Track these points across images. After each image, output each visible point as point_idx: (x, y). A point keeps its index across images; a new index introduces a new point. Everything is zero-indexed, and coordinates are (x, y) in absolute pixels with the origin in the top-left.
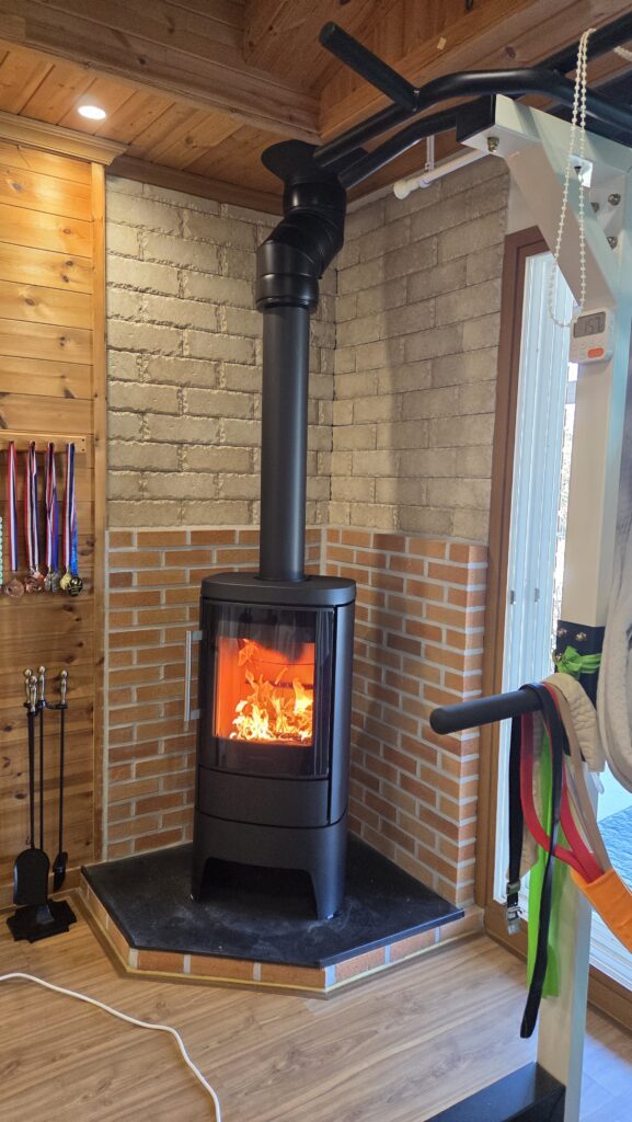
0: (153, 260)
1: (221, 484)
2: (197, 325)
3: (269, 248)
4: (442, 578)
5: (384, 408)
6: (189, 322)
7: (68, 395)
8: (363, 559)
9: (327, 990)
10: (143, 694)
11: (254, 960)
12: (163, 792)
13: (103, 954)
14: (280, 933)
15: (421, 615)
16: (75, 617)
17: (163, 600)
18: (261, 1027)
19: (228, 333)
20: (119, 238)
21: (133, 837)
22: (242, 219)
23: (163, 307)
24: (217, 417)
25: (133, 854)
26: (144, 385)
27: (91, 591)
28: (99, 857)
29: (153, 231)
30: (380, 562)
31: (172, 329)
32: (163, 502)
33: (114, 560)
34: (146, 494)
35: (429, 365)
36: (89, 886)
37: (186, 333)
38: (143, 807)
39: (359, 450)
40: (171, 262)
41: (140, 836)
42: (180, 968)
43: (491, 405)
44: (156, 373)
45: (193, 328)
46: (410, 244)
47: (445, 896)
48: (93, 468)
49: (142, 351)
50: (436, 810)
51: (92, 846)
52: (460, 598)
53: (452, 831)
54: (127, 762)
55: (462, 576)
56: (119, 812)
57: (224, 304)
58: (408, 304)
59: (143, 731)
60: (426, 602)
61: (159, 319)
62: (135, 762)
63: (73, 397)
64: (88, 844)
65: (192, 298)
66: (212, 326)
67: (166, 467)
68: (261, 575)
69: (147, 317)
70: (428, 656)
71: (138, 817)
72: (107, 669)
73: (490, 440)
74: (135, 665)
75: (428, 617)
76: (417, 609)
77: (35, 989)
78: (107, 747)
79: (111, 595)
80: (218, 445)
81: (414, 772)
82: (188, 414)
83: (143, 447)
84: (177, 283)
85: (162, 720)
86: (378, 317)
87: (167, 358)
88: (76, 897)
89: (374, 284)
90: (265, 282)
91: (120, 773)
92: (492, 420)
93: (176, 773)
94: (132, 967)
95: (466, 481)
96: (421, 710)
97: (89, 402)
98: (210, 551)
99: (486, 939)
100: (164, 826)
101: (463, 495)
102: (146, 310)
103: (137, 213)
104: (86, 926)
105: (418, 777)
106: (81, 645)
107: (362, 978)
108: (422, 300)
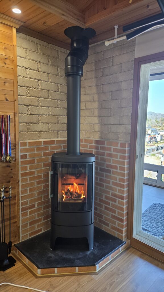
0: (30, 59)
1: (50, 127)
2: (43, 80)
3: (69, 58)
4: (117, 152)
5: (96, 105)
6: (40, 79)
7: (7, 100)
8: (91, 147)
9: (97, 271)
10: (31, 190)
11: (76, 266)
12: (37, 218)
13: (28, 271)
14: (80, 256)
16: (11, 169)
17: (36, 162)
18: (83, 287)
19: (51, 82)
20: (20, 52)
21: (29, 233)
22: (54, 49)
23: (33, 74)
24: (48, 107)
25: (29, 238)
26: (28, 97)
27: (15, 161)
28: (19, 240)
29: (30, 50)
30: (97, 148)
31: (36, 80)
32: (34, 132)
33: (22, 151)
34: (29, 130)
35: (110, 94)
36: (18, 250)
37: (40, 82)
38: (31, 224)
39: (88, 116)
40: (35, 60)
41: (31, 232)
42: (54, 272)
43: (131, 105)
44: (32, 94)
45: (42, 80)
46: (103, 59)
47: (120, 238)
48: (15, 123)
49: (27, 87)
50: (116, 215)
51: (17, 237)
52: (124, 158)
53: (122, 221)
54: (27, 211)
55: (124, 151)
56: (24, 226)
57: (50, 73)
58: (103, 76)
59: (31, 201)
60: (112, 159)
61: (32, 77)
62: (29, 211)
63: (8, 101)
64: (15, 237)
65: (41, 71)
66: (47, 80)
67: (35, 122)
68: (68, 153)
69: (29, 76)
70: (113, 173)
71: (30, 227)
72: (20, 184)
73: (130, 114)
74: (28, 182)
75: (113, 163)
76: (110, 161)
77: (11, 287)
78: (21, 207)
79: (21, 162)
80: (49, 115)
81: (109, 205)
82: (41, 106)
83: (28, 116)
84: (37, 67)
85: (36, 197)
86: (93, 79)
87: (35, 89)
88: (14, 254)
89: (92, 70)
90: (68, 68)
91: (24, 215)
92: (131, 109)
93: (40, 212)
94: (39, 274)
95: (123, 125)
96: (111, 188)
97: (13, 102)
98: (49, 147)
99: (131, 248)
100: (37, 228)
101: (122, 129)
102: (28, 74)
103: (25, 44)
104: (20, 263)
105: (110, 207)
106: (12, 177)
107: (105, 266)
108: (108, 75)
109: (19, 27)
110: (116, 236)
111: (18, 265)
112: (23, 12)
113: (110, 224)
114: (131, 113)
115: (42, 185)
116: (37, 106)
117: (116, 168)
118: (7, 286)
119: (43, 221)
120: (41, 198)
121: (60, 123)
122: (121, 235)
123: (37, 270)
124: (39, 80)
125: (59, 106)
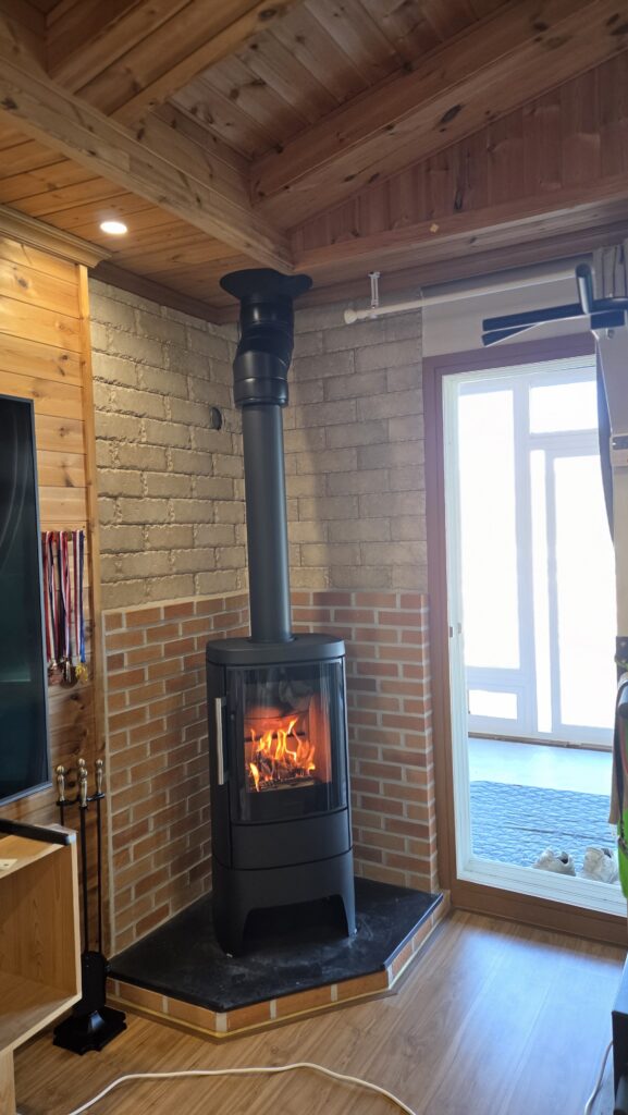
0: (116, 355)
1: (173, 560)
2: (150, 414)
4: (394, 623)
5: (307, 485)
6: (145, 411)
7: (67, 483)
9: (390, 986)
10: (136, 774)
11: (330, 983)
12: (154, 870)
13: (182, 1034)
14: (331, 956)
15: (374, 657)
16: (80, 706)
17: (147, 677)
19: (171, 421)
20: (93, 333)
21: (133, 924)
22: (176, 320)
23: (126, 398)
24: (168, 498)
25: (136, 940)
26: (115, 471)
27: (92, 677)
28: (110, 950)
29: (116, 328)
30: (323, 616)
31: (134, 418)
32: (134, 581)
33: (110, 643)
34: (121, 575)
35: (354, 452)
37: (143, 421)
38: (142, 887)
40: (130, 357)
41: (140, 919)
42: (267, 1015)
43: (422, 484)
44: (125, 460)
45: (148, 417)
46: (325, 353)
47: (420, 889)
48: (89, 554)
49: (112, 439)
50: (404, 818)
52: (416, 638)
53: (423, 831)
54: (126, 847)
56: (122, 900)
57: (168, 395)
58: (325, 401)
59: (140, 810)
60: (377, 645)
61: (124, 409)
62: (132, 845)
63: (72, 486)
65: (145, 390)
66: (161, 415)
67: (135, 547)
69: (115, 407)
70: (384, 689)
71: (137, 900)
72: (108, 754)
73: (422, 511)
74: (129, 746)
75: (381, 658)
76: (370, 652)
78: (111, 834)
79: (109, 678)
80: (169, 523)
81: (377, 791)
82: (149, 496)
83: (117, 530)
84: (135, 376)
85: (150, 797)
87: (131, 445)
90: (245, 385)
91: (122, 859)
92: (424, 496)
93: (162, 847)
94: (221, 1032)
95: (402, 543)
96: (381, 738)
97: (84, 490)
98: (177, 624)
99: (459, 913)
100: (156, 904)
101: (399, 555)
102: (114, 401)
103: (104, 312)
104: (139, 1018)
105: (381, 795)
106: (85, 734)
107: (407, 969)
108: (342, 399)
109: (98, 265)
110: (408, 884)
111: (135, 1025)
112: (131, 231)
113: (385, 851)
114: (424, 506)
115: (165, 753)
116: (140, 497)
117: (393, 670)
118: (136, 1085)
119: (172, 879)
120: (164, 795)
121: (199, 546)
122: (424, 878)
123: (214, 1018)
124: (140, 417)
125: (195, 494)
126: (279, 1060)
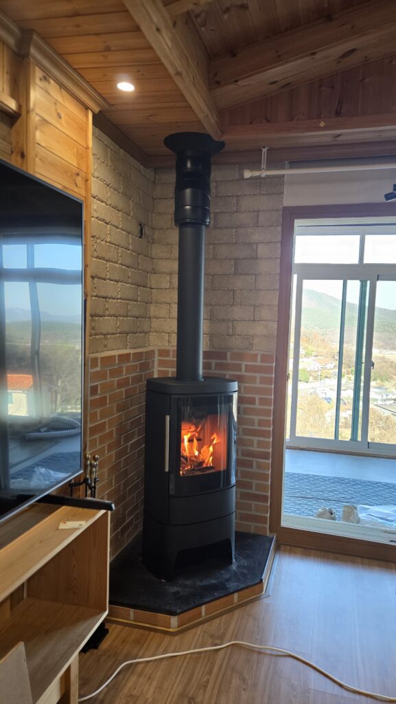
1: (118, 324)
4: (255, 372)
6: (110, 220)
9: (264, 591)
11: (234, 592)
14: (228, 576)
15: (240, 392)
17: (108, 401)
19: (121, 229)
22: (127, 160)
23: (101, 209)
24: (118, 282)
26: (94, 259)
31: (104, 224)
32: (100, 336)
33: (92, 377)
34: (94, 332)
35: (233, 263)
37: (109, 226)
40: (104, 181)
42: (200, 615)
43: (277, 286)
44: (99, 252)
45: (111, 224)
47: (260, 533)
49: (93, 237)
50: (253, 491)
52: (268, 381)
53: (264, 499)
57: (121, 211)
58: (215, 227)
60: (244, 385)
61: (100, 217)
65: (110, 205)
66: (117, 225)
69: (96, 215)
70: (245, 413)
72: (88, 452)
79: (91, 401)
80: (117, 299)
82: (109, 279)
84: (106, 195)
87: (102, 243)
90: (183, 210)
92: (278, 293)
94: (175, 628)
95: (261, 322)
98: (123, 367)
99: (283, 547)
101: (259, 329)
107: (267, 583)
108: (227, 228)
109: (99, 112)
110: (252, 531)
111: (113, 629)
112: (135, 92)
113: (239, 512)
114: (277, 300)
115: (114, 452)
116: (105, 280)
121: (130, 316)
122: (263, 527)
123: (170, 620)
124: (107, 224)
125: (130, 280)
126: (218, 642)
